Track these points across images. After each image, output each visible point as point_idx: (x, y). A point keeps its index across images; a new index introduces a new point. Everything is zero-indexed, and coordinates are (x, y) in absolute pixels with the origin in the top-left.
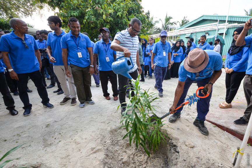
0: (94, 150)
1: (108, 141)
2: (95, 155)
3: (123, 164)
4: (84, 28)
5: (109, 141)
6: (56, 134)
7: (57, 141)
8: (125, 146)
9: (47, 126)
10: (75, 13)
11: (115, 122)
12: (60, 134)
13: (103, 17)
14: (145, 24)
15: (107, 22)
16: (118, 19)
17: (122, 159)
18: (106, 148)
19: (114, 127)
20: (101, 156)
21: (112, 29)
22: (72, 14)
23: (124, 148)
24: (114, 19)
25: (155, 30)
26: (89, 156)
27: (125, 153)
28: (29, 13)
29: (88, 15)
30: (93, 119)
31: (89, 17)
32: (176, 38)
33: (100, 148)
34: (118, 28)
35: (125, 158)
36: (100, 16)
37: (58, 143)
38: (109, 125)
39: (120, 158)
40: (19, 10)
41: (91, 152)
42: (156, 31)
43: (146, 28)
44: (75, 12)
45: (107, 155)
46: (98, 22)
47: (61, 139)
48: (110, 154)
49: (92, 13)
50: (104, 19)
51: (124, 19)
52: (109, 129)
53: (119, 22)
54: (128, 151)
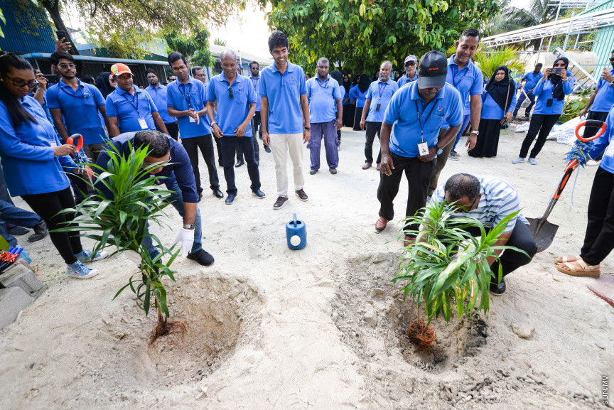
0: (319, 282)
1: (343, 277)
2: (320, 289)
3: (364, 320)
4: (316, 42)
5: (345, 276)
6: (265, 243)
7: (267, 254)
8: (371, 293)
9: (253, 229)
10: (302, 9)
11: (359, 246)
12: (270, 244)
13: (358, 10)
14: (472, 9)
15: (368, 20)
16: (396, 8)
17: (363, 312)
18: (338, 284)
19: (355, 255)
20: (330, 293)
21: (377, 35)
22: (296, 15)
23: (370, 297)
24: (385, 10)
25: (508, 19)
26: (311, 287)
27: (371, 305)
28: (222, 19)
29: (327, 11)
30: (319, 233)
31: (329, 17)
32: (579, 41)
33: (329, 281)
34: (392, 31)
35: (370, 313)
36: (353, 9)
37: (268, 257)
38: (346, 248)
39: (360, 309)
40: (208, 16)
41: (315, 283)
42: (511, 22)
43: (475, 19)
44: (302, 7)
45: (339, 297)
46: (347, 25)
47: (271, 253)
48: (344, 297)
49: (337, 6)
50: (361, 15)
51: (411, 6)
52: (346, 255)
53: (398, 17)
54: (376, 303)
